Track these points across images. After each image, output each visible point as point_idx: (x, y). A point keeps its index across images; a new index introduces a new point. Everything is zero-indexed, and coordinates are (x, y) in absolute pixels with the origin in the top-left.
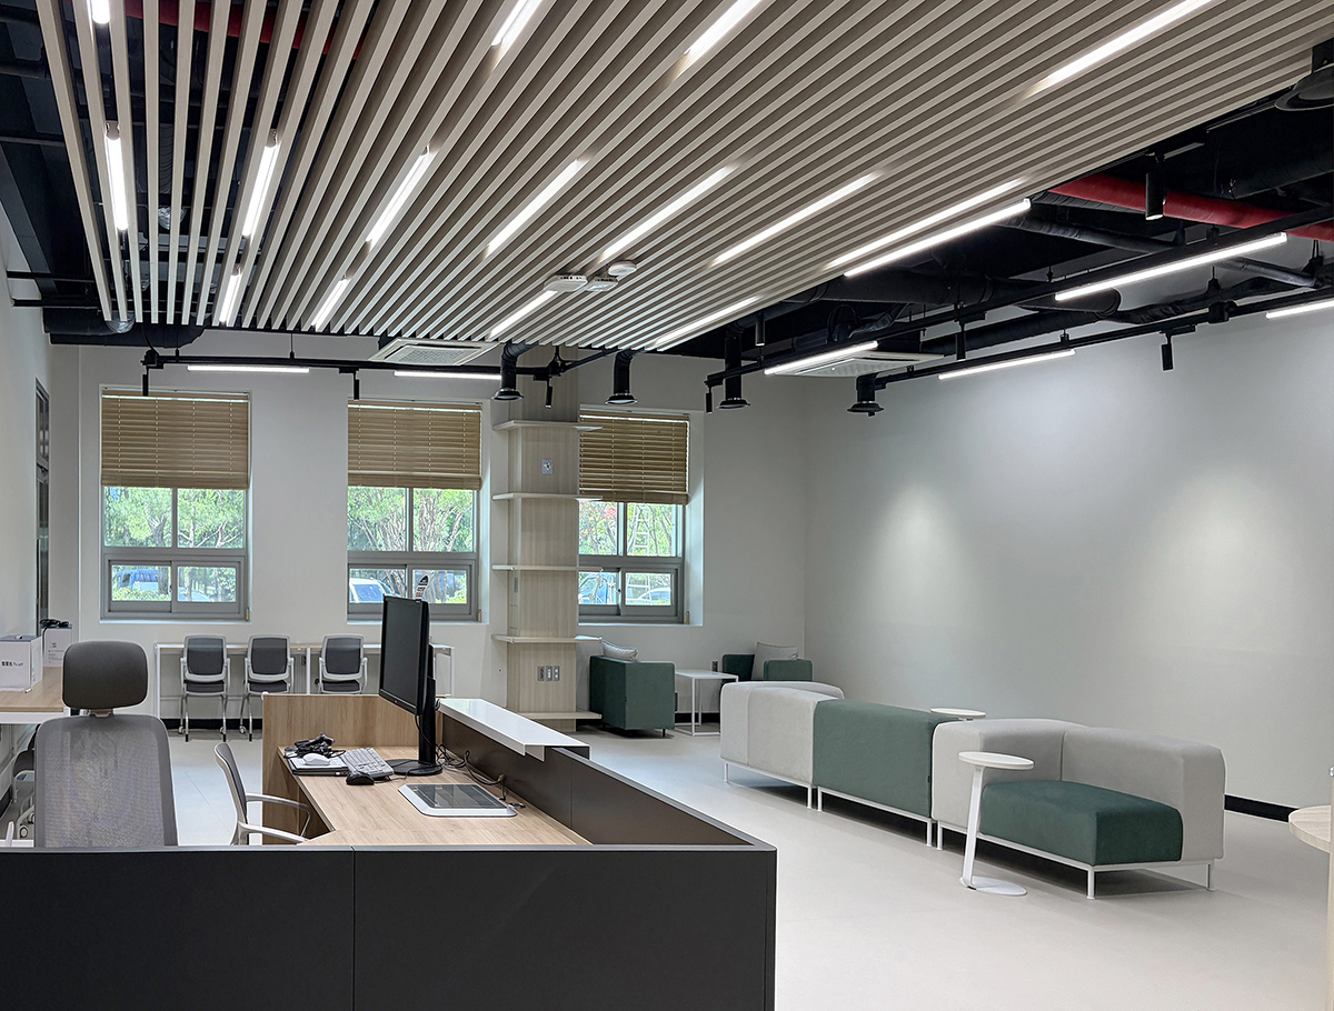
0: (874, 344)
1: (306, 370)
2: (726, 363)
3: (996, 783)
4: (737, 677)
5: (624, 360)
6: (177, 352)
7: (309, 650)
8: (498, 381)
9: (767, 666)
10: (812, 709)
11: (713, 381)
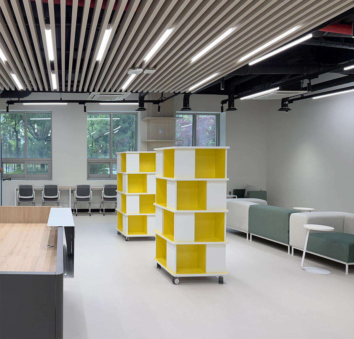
0: (278, 88)
1: (66, 104)
2: (228, 96)
3: (313, 234)
4: (236, 196)
5: (187, 96)
6: (19, 99)
7: (70, 189)
8: (137, 105)
9: (248, 193)
10: (248, 207)
11: (223, 102)
